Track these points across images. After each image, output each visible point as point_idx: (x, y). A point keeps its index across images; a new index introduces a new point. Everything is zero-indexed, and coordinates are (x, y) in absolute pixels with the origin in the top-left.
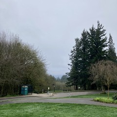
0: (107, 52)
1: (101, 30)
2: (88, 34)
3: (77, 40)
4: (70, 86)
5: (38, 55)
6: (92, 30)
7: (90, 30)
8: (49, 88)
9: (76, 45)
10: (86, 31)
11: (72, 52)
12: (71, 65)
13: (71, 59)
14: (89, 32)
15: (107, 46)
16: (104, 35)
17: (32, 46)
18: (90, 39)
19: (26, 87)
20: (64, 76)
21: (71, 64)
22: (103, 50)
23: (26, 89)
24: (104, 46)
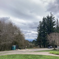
0: (56, 28)
1: (53, 17)
3: (40, 22)
7: (47, 17)
10: (45, 17)
11: (38, 28)
15: (55, 25)
19: (15, 46)
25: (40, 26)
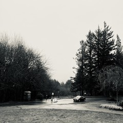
7: (96, 32)
10: (91, 33)
11: (77, 55)
20: (69, 81)
22: (110, 54)
23: (29, 94)
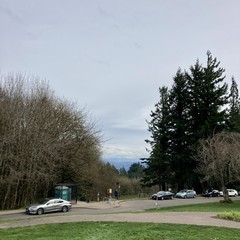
1: (215, 70)
2: (188, 77)
3: (163, 91)
4: (150, 185)
5: (87, 122)
6: (196, 71)
7: (192, 70)
8: (111, 191)
9: (162, 100)
10: (182, 71)
11: (153, 115)
12: (152, 143)
13: (150, 129)
14: (190, 73)
15: (226, 102)
16: (221, 80)
17: (73, 104)
18: (191, 88)
19: (64, 188)
21: (152, 140)
22: (219, 111)
23: (64, 193)
24: (222, 103)
25: (161, 106)
